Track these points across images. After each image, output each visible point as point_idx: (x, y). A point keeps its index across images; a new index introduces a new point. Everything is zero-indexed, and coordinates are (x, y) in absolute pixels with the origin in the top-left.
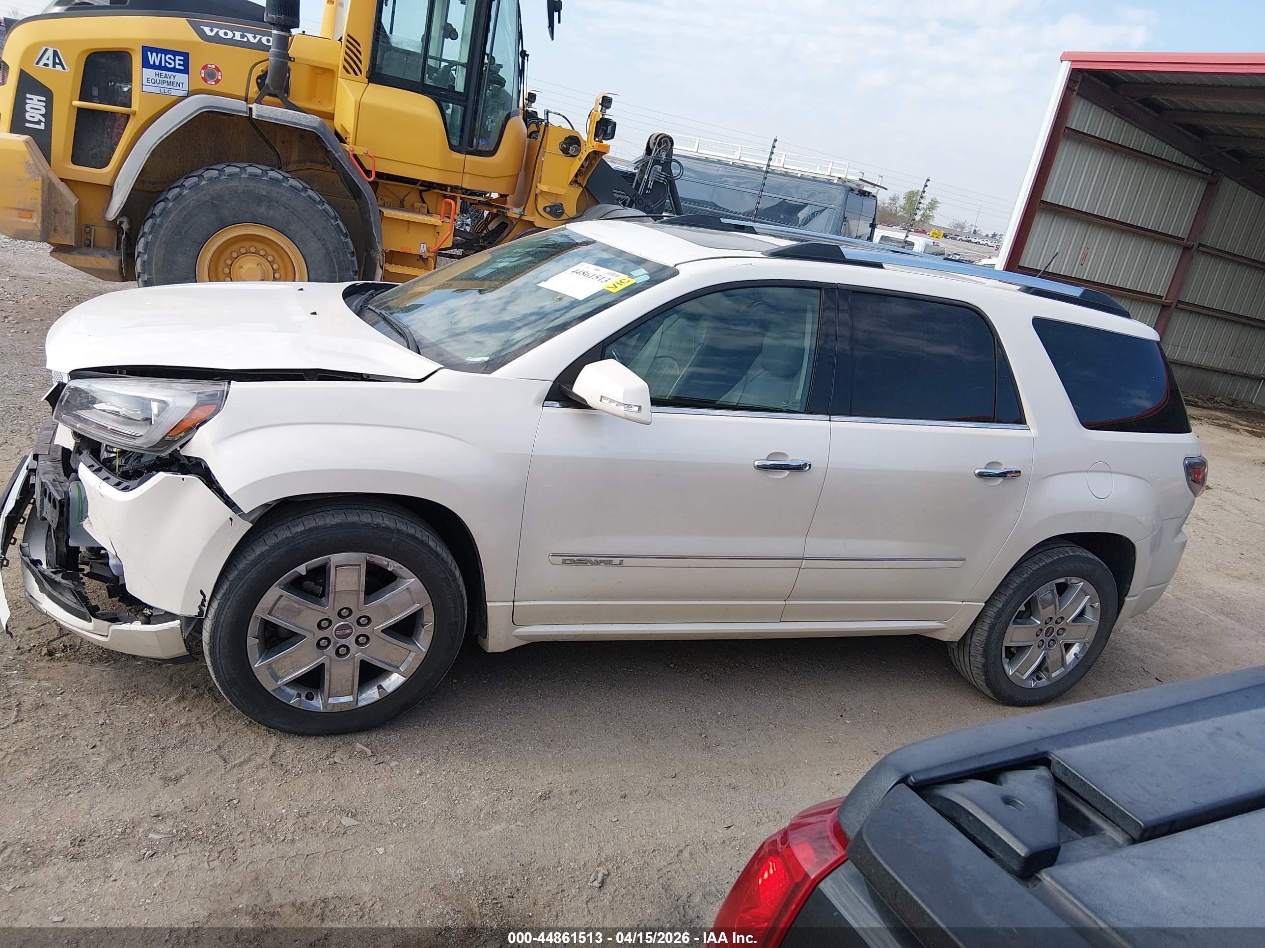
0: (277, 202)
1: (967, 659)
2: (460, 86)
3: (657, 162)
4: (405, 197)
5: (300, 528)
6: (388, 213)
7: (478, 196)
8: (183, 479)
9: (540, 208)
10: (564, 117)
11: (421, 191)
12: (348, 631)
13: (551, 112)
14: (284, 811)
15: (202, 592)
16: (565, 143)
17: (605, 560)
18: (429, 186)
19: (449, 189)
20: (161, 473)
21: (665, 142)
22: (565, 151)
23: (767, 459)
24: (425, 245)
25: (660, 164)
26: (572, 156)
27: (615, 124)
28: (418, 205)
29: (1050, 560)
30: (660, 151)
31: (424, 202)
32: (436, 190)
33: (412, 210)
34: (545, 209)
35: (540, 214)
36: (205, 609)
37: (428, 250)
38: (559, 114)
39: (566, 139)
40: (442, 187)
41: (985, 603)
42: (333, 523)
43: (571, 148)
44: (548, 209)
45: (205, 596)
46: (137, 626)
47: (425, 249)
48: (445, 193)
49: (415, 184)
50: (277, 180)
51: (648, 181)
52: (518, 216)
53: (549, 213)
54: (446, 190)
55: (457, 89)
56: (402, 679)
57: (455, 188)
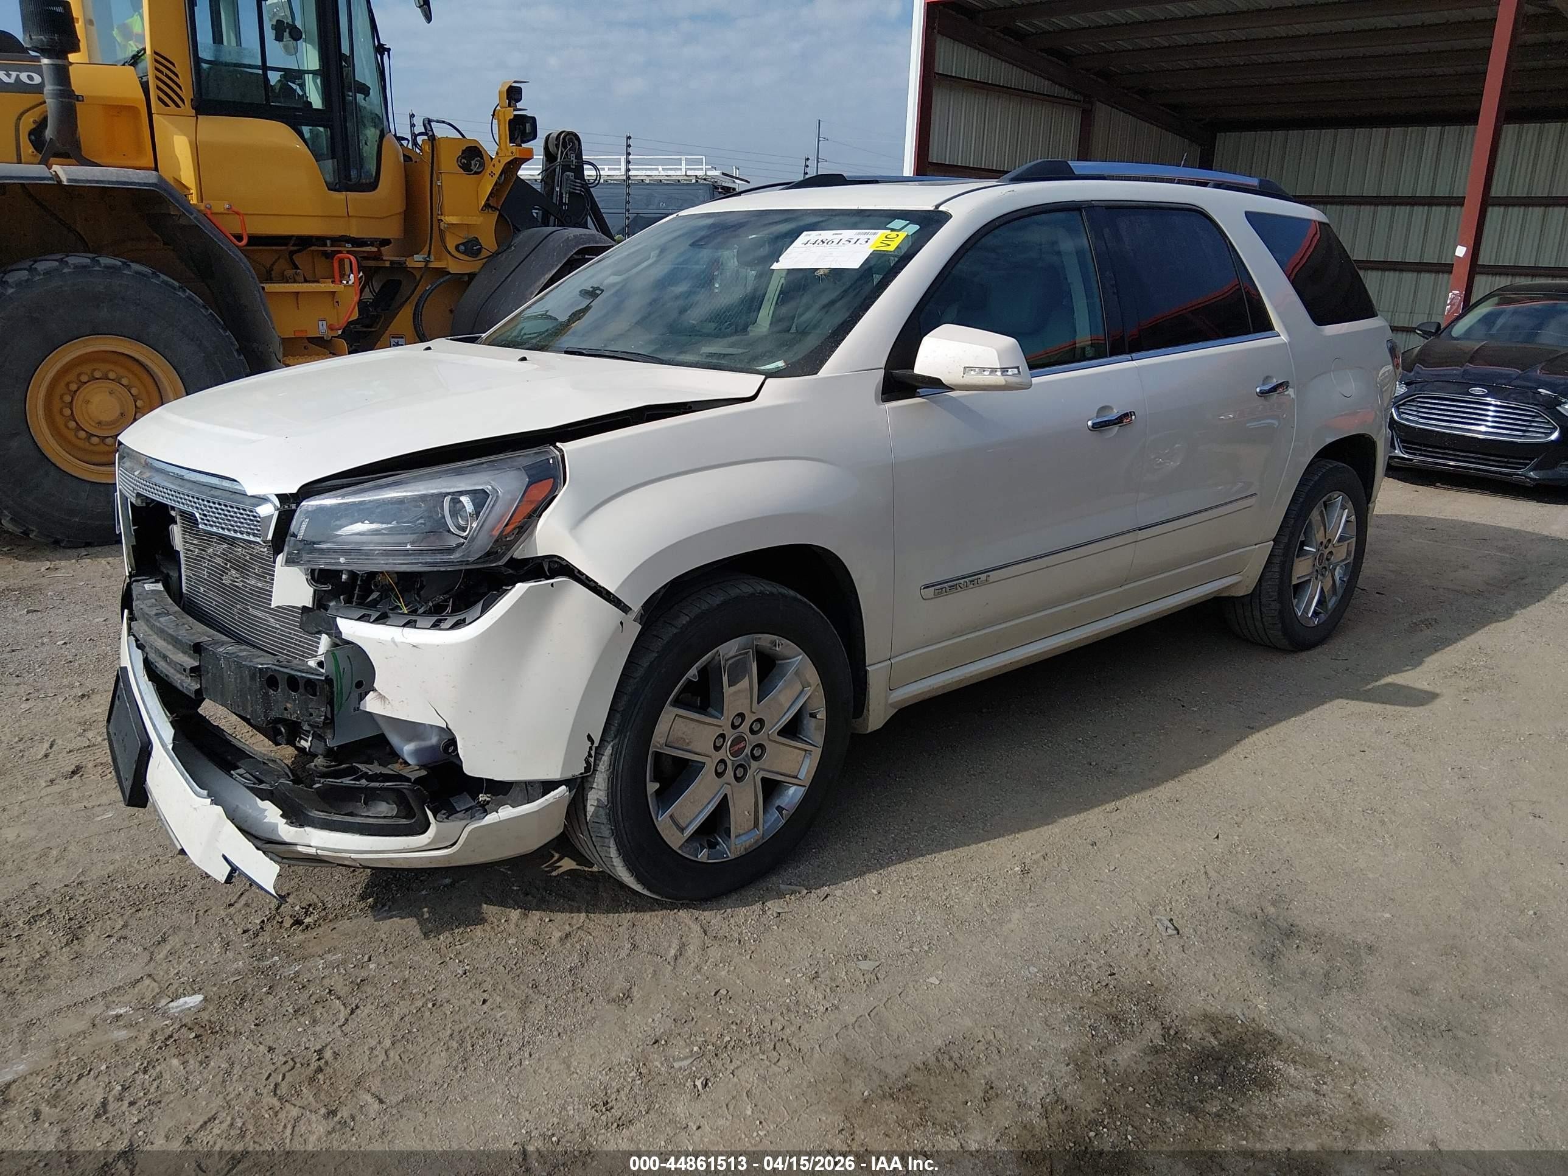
0: (123, 299)
1: (1257, 614)
2: (316, 102)
3: (566, 168)
4: (273, 264)
5: (684, 620)
6: (269, 287)
7: (368, 245)
8: (552, 585)
9: (451, 247)
10: (450, 125)
11: (292, 253)
12: (742, 745)
13: (434, 121)
14: (788, 980)
15: (589, 738)
16: (464, 158)
17: (972, 579)
18: (304, 242)
19: (328, 242)
20: (518, 585)
21: (571, 140)
22: (466, 168)
23: (1097, 417)
24: (324, 323)
25: (571, 170)
26: (476, 173)
27: (534, 119)
28: (289, 272)
29: (1317, 478)
30: (566, 154)
31: (297, 268)
32: (313, 248)
33: (284, 279)
34: (457, 248)
35: (453, 256)
36: (592, 760)
37: (331, 328)
38: (444, 122)
39: (464, 152)
40: (321, 240)
41: (1273, 540)
42: (718, 603)
43: (473, 162)
44: (462, 248)
45: (592, 742)
46: (506, 813)
47: (325, 327)
48: (326, 249)
49: (286, 245)
50: (114, 267)
51: (561, 194)
52: (422, 265)
53: (465, 253)
54: (325, 245)
55: (315, 107)
56: (802, 791)
57: (338, 240)
